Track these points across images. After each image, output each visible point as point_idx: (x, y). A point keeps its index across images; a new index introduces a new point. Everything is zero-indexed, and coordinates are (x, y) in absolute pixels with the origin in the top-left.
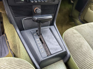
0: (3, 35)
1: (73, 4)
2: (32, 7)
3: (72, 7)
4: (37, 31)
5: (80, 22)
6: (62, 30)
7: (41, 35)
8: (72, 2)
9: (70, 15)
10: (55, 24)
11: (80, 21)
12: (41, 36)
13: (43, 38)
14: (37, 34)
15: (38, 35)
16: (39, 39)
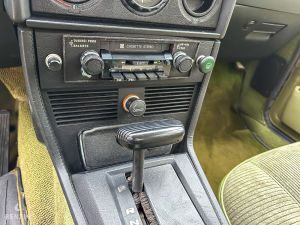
0: (11, 173)
1: (243, 73)
2: (117, 93)
3: (240, 80)
4: (128, 175)
5: (269, 130)
6: (210, 156)
7: (143, 190)
8: (240, 66)
9: (236, 106)
10: (191, 147)
11: (269, 127)
12: (142, 195)
13: (150, 206)
14: (130, 185)
15: (133, 193)
16: (134, 210)
